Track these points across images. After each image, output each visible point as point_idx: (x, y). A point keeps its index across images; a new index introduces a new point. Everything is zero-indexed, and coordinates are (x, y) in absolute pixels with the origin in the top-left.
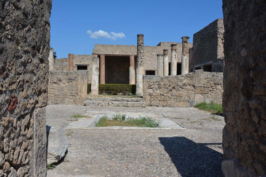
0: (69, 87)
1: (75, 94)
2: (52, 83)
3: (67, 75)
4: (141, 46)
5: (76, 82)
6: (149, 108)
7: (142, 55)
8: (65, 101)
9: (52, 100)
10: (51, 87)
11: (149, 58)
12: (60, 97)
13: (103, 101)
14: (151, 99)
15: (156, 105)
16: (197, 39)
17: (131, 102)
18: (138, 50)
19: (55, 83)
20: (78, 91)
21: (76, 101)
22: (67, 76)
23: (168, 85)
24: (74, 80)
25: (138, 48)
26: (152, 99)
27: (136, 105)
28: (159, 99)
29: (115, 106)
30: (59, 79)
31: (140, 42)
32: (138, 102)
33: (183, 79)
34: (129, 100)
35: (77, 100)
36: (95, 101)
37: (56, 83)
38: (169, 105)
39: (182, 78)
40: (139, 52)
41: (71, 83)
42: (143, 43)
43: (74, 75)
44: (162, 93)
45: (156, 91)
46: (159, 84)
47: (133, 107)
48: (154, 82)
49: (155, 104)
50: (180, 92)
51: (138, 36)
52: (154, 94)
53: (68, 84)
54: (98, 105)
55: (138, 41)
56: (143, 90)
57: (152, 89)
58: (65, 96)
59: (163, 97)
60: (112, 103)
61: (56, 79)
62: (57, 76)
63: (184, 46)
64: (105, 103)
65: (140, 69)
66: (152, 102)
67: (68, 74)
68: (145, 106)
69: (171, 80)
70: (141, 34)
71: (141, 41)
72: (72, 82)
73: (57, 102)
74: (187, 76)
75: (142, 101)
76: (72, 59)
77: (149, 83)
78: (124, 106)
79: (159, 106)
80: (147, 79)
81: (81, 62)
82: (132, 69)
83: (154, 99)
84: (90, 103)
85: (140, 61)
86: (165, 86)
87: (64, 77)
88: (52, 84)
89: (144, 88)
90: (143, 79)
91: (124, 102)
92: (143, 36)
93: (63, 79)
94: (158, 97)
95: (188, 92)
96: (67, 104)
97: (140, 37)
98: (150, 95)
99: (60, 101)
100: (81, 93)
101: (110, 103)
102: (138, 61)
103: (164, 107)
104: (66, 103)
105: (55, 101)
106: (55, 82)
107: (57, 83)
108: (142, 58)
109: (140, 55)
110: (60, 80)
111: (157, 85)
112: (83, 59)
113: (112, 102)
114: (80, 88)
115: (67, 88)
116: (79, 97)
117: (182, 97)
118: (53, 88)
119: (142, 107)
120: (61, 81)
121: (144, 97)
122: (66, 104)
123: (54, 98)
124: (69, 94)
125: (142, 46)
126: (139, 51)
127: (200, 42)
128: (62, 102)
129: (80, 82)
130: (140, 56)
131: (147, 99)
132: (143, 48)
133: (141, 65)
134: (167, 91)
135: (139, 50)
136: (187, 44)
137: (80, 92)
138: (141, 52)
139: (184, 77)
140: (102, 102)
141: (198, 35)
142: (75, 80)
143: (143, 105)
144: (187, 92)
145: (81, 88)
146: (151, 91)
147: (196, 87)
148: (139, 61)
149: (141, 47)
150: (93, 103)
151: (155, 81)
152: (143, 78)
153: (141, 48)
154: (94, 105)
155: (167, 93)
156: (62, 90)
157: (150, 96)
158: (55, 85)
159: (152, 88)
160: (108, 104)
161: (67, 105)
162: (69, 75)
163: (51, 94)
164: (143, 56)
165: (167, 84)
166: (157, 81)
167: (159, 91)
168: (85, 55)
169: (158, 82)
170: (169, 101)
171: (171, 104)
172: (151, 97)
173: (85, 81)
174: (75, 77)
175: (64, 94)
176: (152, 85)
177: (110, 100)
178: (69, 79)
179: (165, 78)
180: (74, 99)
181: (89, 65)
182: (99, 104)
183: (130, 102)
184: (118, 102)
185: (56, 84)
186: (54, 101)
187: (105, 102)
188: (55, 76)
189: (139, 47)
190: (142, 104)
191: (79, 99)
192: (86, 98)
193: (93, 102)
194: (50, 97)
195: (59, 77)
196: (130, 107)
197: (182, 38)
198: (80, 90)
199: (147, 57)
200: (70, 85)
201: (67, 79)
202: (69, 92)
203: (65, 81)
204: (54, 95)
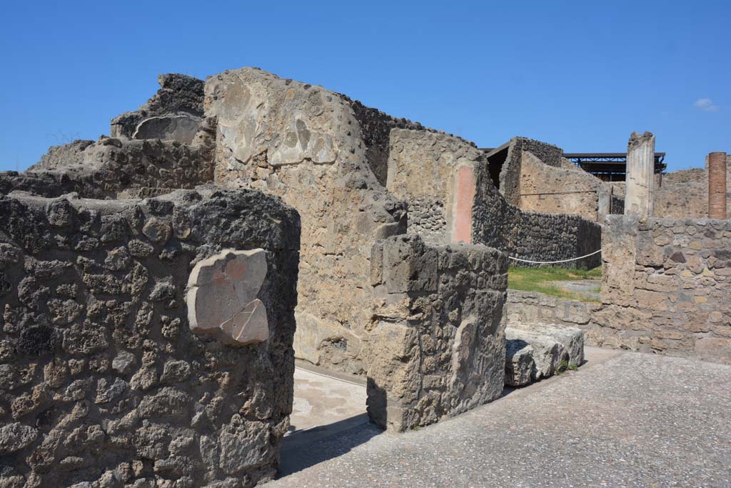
0: (718, 286)
2: (646, 266)
3: (710, 234)
8: (697, 342)
9: (643, 333)
10: (639, 281)
12: (676, 324)
19: (657, 268)
22: (708, 240)
30: (675, 251)
37: (662, 267)
41: (727, 271)
53: (711, 273)
58: (697, 323)
61: (662, 250)
62: (667, 240)
67: (712, 233)
73: (660, 344)
76: (720, 170)
87: (697, 244)
88: (646, 269)
93: (692, 252)
96: (706, 356)
99: (675, 342)
104: (702, 354)
105: (655, 341)
106: (658, 264)
107: (666, 269)
110: (679, 258)
115: (707, 290)
118: (649, 286)
120: (684, 261)
122: (699, 357)
123: (651, 325)
124: (717, 316)
128: (685, 347)
156: (683, 298)
158: (655, 275)
161: (704, 364)
162: (719, 235)
163: (639, 309)
175: (694, 313)
178: (720, 254)
185: (662, 270)
186: (648, 338)
188: (655, 240)
194: (636, 322)
195: (676, 243)
200: (724, 278)
201: (708, 251)
202: (715, 308)
203: (701, 259)
204: (650, 315)
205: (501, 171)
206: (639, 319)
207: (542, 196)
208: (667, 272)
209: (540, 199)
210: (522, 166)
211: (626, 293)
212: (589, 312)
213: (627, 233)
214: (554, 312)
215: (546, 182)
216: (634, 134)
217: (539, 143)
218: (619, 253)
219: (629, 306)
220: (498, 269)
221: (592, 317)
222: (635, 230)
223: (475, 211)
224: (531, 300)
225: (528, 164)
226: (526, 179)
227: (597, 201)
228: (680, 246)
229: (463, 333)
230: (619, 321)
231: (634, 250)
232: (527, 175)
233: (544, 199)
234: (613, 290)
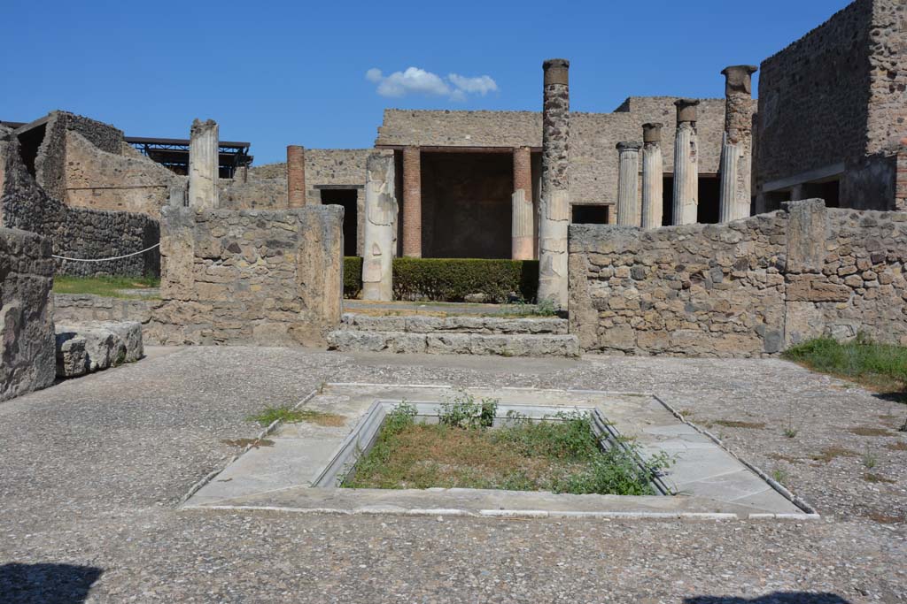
0: (270, 274)
1: (293, 305)
2: (204, 259)
3: (262, 225)
4: (558, 106)
5: (298, 256)
6: (597, 362)
7: (562, 143)
8: (255, 330)
9: (205, 326)
10: (199, 274)
11: (586, 156)
12: (236, 313)
13: (406, 331)
14: (603, 323)
15: (623, 347)
16: (777, 81)
17: (521, 337)
18: (547, 123)
19: (215, 259)
20: (306, 291)
21: (300, 331)
22: (260, 230)
23: (674, 265)
24: (290, 246)
25: (545, 115)
26: (608, 323)
27: (539, 348)
28: (633, 321)
29: (454, 350)
30: (231, 242)
31: (554, 92)
32: (550, 336)
33: (736, 240)
34: (510, 329)
35: (302, 328)
36: (374, 330)
37: (219, 258)
38: (679, 350)
39: (734, 236)
40: (551, 131)
41: (277, 259)
42: (565, 96)
43: (290, 228)
44: (647, 298)
45: (622, 288)
46: (636, 262)
47: (527, 355)
48: (614, 252)
49: (617, 345)
50: (724, 295)
51: (547, 66)
52: (616, 303)
53: (264, 262)
54: (386, 347)
55: (545, 86)
56: (569, 287)
57: (605, 283)
58: (253, 311)
59: (651, 315)
60: (441, 339)
61: (219, 241)
62: (223, 231)
63: (735, 105)
64: (414, 341)
65: (553, 201)
66: (608, 336)
67: (263, 223)
68: (577, 352)
69: (687, 244)
70: (558, 60)
71: (558, 89)
72: (279, 253)
73: (223, 335)
74: (755, 229)
75: (566, 331)
76: (298, 166)
77: (595, 255)
78: (492, 352)
79: (637, 350)
80: (585, 242)
81: (335, 174)
82: (524, 199)
83: (615, 323)
84: (352, 338)
85: (556, 169)
86: (660, 268)
87: (250, 234)
88: (204, 261)
89: (573, 277)
90: (569, 238)
91: (491, 337)
92: (566, 65)
93: (246, 242)
94: (629, 313)
95: (760, 293)
96: (263, 341)
97: (555, 74)
98: (599, 306)
99: (235, 331)
100: (319, 299)
101: (434, 342)
102: (547, 169)
103: (655, 354)
104: (259, 340)
105: (217, 333)
106: (216, 255)
107: (223, 260)
108: (565, 153)
109: (555, 142)
110: (234, 248)
111: (627, 265)
112: (341, 163)
113: (440, 335)
114: (313, 277)
115: (261, 278)
116: (310, 314)
117: (732, 314)
118: (209, 278)
119: (566, 355)
120: (239, 251)
121: (572, 317)
122: (258, 343)
123: (212, 317)
124: (270, 302)
125: (564, 107)
126: (551, 129)
127: (788, 92)
128: (244, 335)
129: (313, 254)
130: (556, 148)
131: (587, 325)
132: (567, 117)
133: (557, 183)
134: (667, 290)
135: (552, 124)
136: (745, 96)
137: (315, 293)
138: (559, 133)
139: (739, 230)
140: (403, 333)
141: (781, 65)
142: (293, 244)
143: (570, 350)
144: (753, 295)
145: (315, 278)
146: (602, 291)
147: (791, 272)
148: (550, 168)
149: (558, 110)
150: (365, 341)
151: (619, 247)
152: (569, 234)
153: (558, 115)
154: (367, 347)
155: (669, 297)
156: (240, 287)
157: (600, 311)
158: (213, 267)
159: (606, 275)
160: (424, 345)
161: (261, 349)
162: (268, 226)
163: (200, 302)
164: (567, 147)
165: (669, 259)
166: (626, 249)
167: (634, 290)
168: (347, 151)
169: (630, 252)
170: (679, 331)
171: (684, 346)
172: (604, 315)
173: (333, 249)
174: (291, 234)
175: (251, 301)
176: (606, 266)
177: (436, 328)
178: (271, 244)
179: (661, 236)
180: (288, 324)
181: (362, 187)
182: (390, 345)
183: (516, 337)
184: (466, 337)
185: (220, 261)
186: (210, 331)
187: (411, 335)
188: (212, 232)
189: (553, 110)
190: (564, 346)
191: (311, 321)
192: (338, 319)
193: (366, 335)
194: (198, 316)
195: (231, 234)
196: (515, 355)
197: (724, 72)
198: (311, 287)
199: (577, 156)
200: (275, 266)
201: (260, 241)
202: (268, 295)
203: (254, 249)
204: (211, 307)
205: (36, 155)
206: (200, 312)
207: (97, 191)
208: (225, 263)
209: (94, 194)
210: (68, 151)
211: (187, 287)
212: (149, 309)
213: (184, 225)
214: (111, 313)
215: (101, 173)
216: (196, 121)
217: (90, 121)
218: (177, 246)
219: (190, 300)
220: (41, 254)
221: (153, 314)
222: (192, 222)
223: (4, 201)
224: (84, 303)
225: (75, 148)
226: (74, 167)
227: (168, 198)
228: (235, 236)
229: (6, 316)
230: (181, 316)
231: (192, 243)
232: (75, 162)
233: (100, 195)
234: (173, 285)
